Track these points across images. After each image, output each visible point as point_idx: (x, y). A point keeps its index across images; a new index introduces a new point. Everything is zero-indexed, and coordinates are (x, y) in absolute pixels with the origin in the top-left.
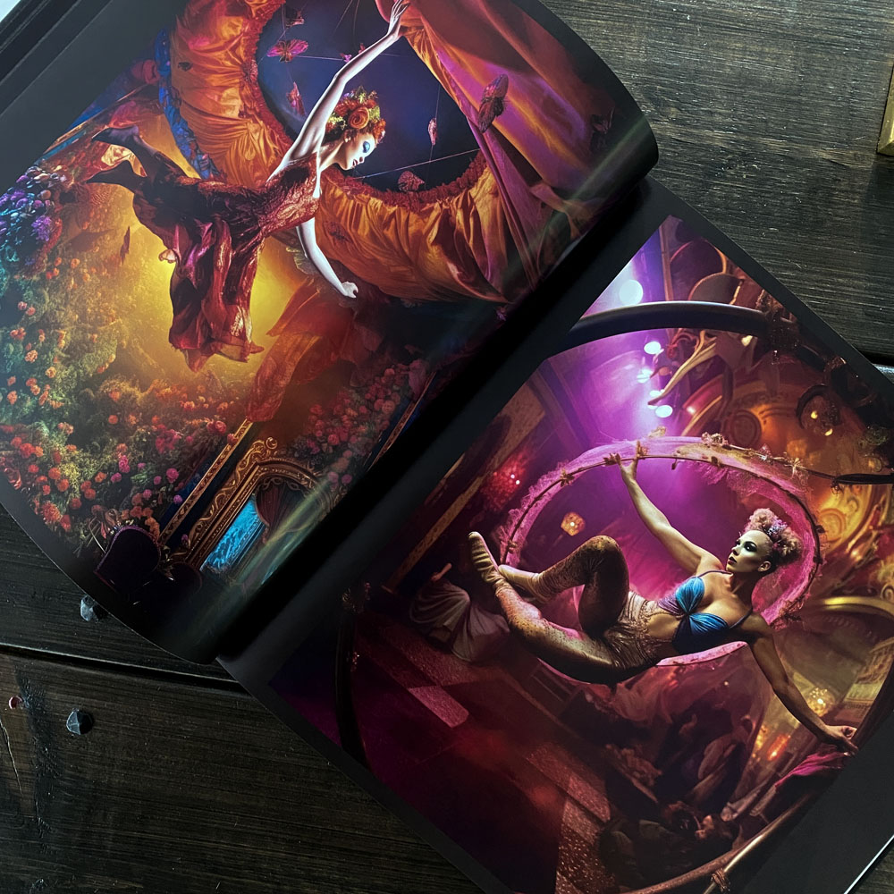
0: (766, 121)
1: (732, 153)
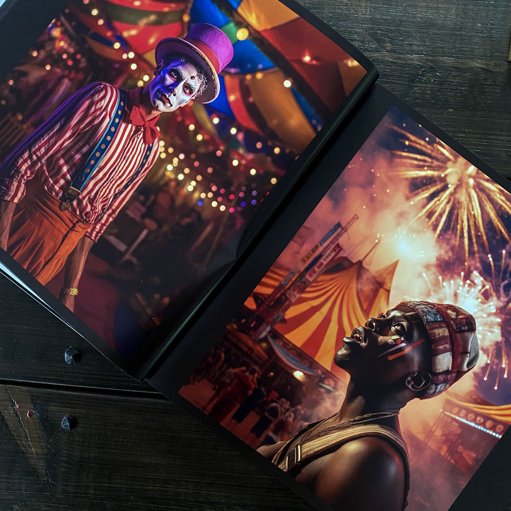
0: (442, 48)
1: (424, 67)
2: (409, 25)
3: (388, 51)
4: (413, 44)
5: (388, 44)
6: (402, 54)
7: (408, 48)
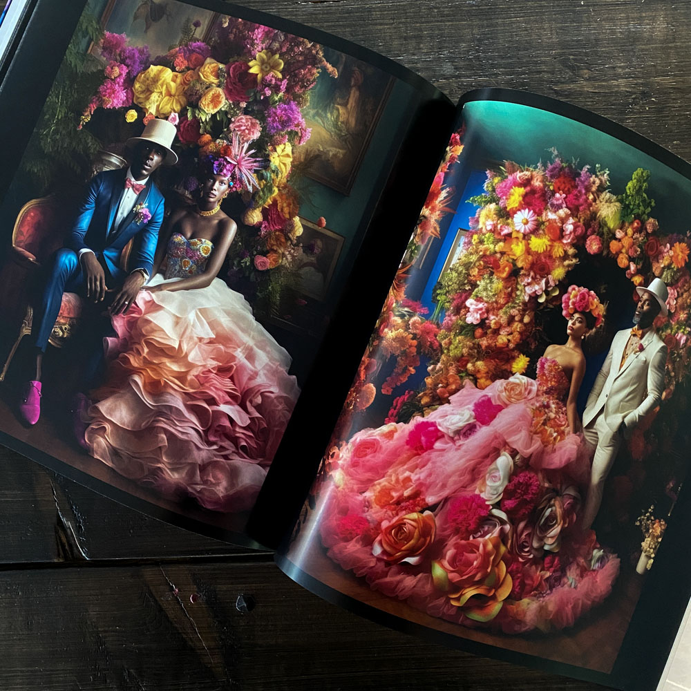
0: (654, 66)
1: (635, 93)
2: (608, 44)
3: (586, 80)
4: (617, 66)
5: (586, 71)
6: (604, 81)
7: (611, 72)
